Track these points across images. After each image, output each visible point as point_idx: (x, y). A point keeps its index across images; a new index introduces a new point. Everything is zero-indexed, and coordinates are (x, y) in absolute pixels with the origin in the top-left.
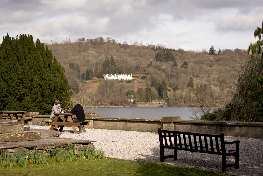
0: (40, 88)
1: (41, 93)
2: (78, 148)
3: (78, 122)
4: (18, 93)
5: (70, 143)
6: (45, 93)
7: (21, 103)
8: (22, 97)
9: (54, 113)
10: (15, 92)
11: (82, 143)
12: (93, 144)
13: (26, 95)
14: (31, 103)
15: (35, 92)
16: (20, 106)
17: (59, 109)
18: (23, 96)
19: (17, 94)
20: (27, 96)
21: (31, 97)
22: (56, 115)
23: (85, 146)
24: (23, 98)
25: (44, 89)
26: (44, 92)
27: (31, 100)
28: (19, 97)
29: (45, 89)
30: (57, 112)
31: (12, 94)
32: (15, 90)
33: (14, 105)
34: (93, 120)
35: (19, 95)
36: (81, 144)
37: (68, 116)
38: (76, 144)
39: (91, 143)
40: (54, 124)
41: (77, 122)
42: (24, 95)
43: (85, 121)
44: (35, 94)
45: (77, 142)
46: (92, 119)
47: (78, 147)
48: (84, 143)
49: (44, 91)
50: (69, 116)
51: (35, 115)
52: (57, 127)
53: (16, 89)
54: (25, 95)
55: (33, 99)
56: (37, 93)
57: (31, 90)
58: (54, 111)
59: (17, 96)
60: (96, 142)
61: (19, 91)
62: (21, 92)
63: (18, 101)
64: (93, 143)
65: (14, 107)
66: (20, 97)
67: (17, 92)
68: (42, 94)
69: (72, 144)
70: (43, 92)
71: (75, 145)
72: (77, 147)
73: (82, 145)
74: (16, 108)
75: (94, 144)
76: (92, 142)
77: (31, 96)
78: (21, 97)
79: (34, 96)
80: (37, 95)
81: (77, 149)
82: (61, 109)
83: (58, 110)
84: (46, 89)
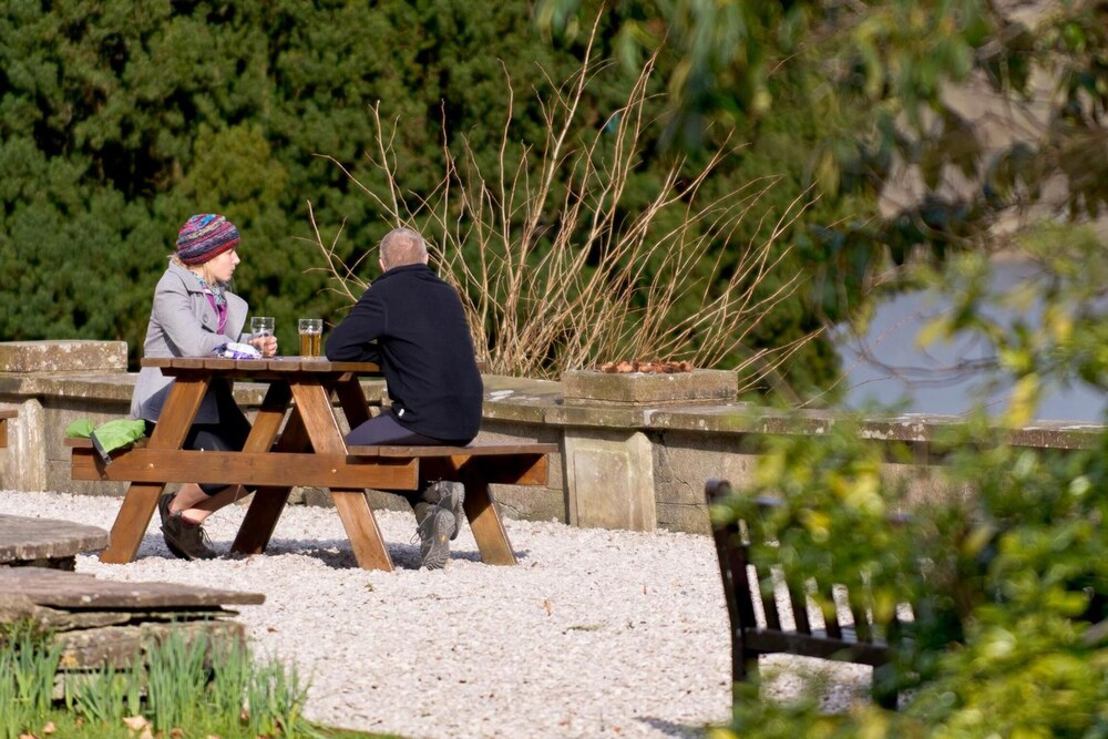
0: (410, 16)
1: (415, 86)
2: (92, 644)
3: (397, 452)
4: (100, 78)
5: (25, 603)
6: (479, 77)
7: (145, 223)
8: (164, 135)
9: (168, 355)
10: (58, 61)
11: (129, 603)
12: (238, 619)
13: (213, 116)
14: (276, 216)
15: (330, 68)
16: (135, 261)
17: (221, 309)
18: (175, 118)
19: (87, 102)
20: (234, 119)
21: (278, 140)
22: (182, 374)
23: (156, 628)
24: (166, 144)
25: (461, 25)
26: (461, 71)
27: (276, 175)
28: (113, 131)
29: (471, 27)
30: (195, 345)
31: (18, 92)
32: (65, 47)
33: (53, 245)
34: (657, 435)
35: (117, 104)
36: (127, 616)
37: (296, 388)
38: (73, 610)
39: (218, 609)
40: (152, 471)
41: (384, 452)
42: (192, 114)
43: (475, 442)
44: (339, 93)
45: (87, 599)
46: (650, 432)
47: (101, 634)
48: (148, 610)
49: (459, 58)
50: (307, 389)
51: (87, 377)
52: (197, 505)
53: (75, 32)
54: (203, 103)
55: (305, 160)
56: (370, 77)
57: (286, 47)
58: (166, 337)
59: (97, 130)
60: (258, 599)
61: (114, 55)
62: (152, 75)
63: (109, 197)
64: (235, 613)
65: (52, 279)
66: (135, 140)
67: (86, 66)
68: (432, 91)
69: (38, 609)
70: (445, 77)
71: (72, 619)
72: (85, 636)
73: (135, 622)
74: (69, 292)
75: (247, 614)
76: (229, 600)
77: (286, 124)
78: (149, 139)
79: (322, 129)
80: (359, 116)
81: (80, 657)
82: (238, 308)
83: (213, 320)
84: (491, 28)
